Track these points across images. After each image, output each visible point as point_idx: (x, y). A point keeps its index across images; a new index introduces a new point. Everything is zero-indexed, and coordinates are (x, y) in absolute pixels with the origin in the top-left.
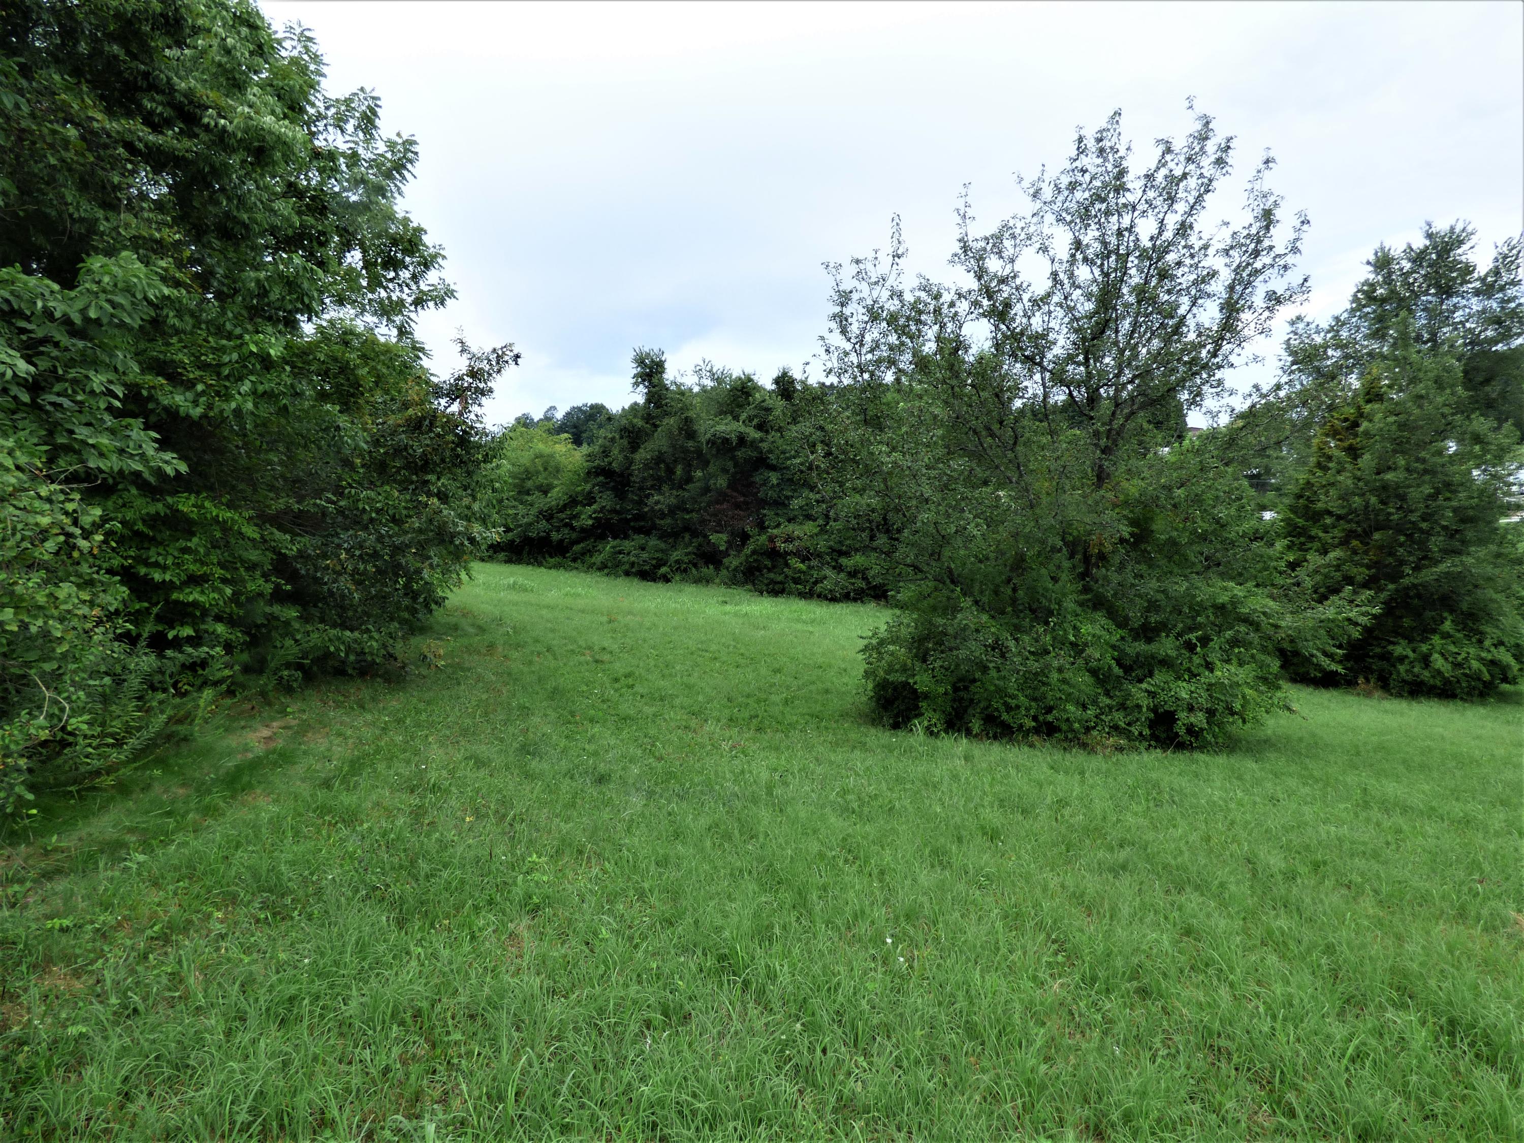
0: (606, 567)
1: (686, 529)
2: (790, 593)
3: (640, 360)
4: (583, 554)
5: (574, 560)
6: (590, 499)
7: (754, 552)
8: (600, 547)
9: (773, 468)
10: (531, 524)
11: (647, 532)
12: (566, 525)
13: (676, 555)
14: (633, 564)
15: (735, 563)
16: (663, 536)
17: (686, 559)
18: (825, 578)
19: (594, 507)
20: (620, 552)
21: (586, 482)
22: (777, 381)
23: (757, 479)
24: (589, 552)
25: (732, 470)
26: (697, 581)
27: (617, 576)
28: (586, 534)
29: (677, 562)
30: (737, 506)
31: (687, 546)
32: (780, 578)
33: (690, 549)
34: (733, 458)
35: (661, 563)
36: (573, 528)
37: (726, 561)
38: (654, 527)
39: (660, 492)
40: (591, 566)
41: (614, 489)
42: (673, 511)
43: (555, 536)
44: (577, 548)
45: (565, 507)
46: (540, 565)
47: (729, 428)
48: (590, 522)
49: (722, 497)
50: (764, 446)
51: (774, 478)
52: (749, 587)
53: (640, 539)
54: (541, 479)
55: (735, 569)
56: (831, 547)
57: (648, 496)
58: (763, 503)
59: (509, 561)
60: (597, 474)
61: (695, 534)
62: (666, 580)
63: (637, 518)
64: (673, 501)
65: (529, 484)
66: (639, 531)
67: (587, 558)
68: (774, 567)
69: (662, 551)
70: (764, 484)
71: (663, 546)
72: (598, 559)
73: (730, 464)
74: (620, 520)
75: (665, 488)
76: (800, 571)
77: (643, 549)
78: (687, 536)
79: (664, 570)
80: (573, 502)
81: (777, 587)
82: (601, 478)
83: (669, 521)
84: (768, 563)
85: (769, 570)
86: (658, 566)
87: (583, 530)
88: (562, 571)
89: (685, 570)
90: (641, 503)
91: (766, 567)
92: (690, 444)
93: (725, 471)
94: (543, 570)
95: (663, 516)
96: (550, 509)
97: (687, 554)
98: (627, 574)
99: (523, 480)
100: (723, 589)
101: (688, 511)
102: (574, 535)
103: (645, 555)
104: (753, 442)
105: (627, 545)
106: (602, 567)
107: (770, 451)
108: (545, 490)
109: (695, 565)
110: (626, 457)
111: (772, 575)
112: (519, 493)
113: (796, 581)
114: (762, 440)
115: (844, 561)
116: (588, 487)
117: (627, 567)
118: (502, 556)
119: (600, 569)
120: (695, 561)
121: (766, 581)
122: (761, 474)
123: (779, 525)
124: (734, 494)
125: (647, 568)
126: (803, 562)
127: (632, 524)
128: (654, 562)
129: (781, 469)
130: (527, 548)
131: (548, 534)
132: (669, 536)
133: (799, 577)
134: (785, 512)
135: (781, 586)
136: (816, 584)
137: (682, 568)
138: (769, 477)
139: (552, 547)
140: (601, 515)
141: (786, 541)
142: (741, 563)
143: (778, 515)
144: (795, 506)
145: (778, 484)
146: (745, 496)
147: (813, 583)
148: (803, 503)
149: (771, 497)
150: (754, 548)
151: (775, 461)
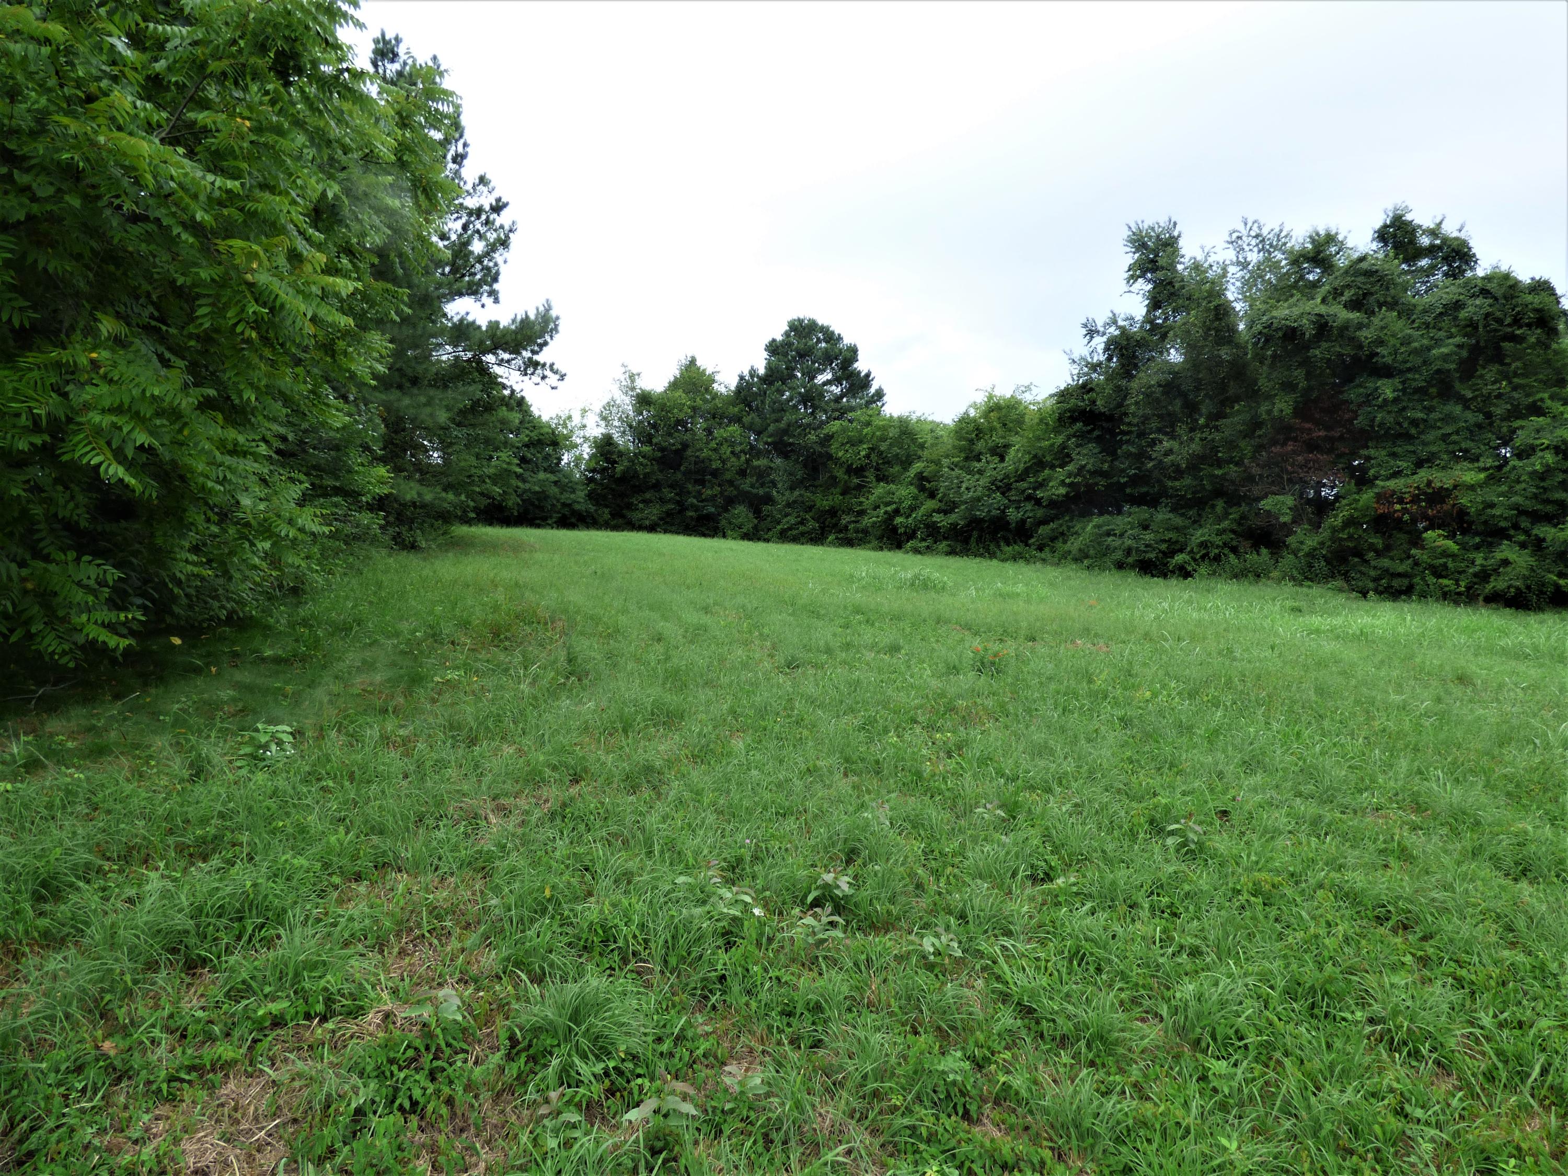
0: (1087, 556)
1: (1218, 493)
2: (1423, 596)
3: (1139, 242)
4: (1053, 539)
5: (1040, 549)
6: (1063, 457)
7: (1350, 522)
8: (1078, 527)
9: (1386, 372)
10: (979, 499)
11: (1152, 501)
12: (1029, 498)
13: (1199, 535)
14: (1128, 552)
15: (1311, 542)
16: (1180, 505)
17: (1218, 541)
18: (1506, 562)
19: (1068, 468)
20: (1108, 534)
21: (1057, 432)
22: (1382, 235)
23: (1352, 394)
24: (1062, 536)
25: (1303, 384)
26: (1238, 575)
27: (1102, 569)
28: (1058, 507)
29: (1203, 545)
30: (1312, 446)
31: (1219, 520)
32: (1402, 568)
33: (1225, 524)
34: (1306, 363)
35: (1175, 548)
36: (1038, 502)
37: (1290, 540)
38: (1164, 493)
39: (1173, 436)
40: (1065, 556)
41: (1098, 440)
42: (1195, 463)
43: (1013, 515)
44: (1043, 530)
45: (1027, 471)
46: (992, 556)
47: (1296, 311)
48: (1062, 491)
49: (1284, 431)
50: (1366, 335)
51: (1388, 389)
52: (1339, 583)
53: (1143, 513)
54: (997, 439)
55: (1311, 554)
56: (1516, 507)
57: (1153, 443)
58: (1365, 437)
59: (952, 552)
60: (1073, 420)
61: (1233, 500)
62: (1184, 573)
63: (1135, 481)
64: (1195, 447)
65: (980, 446)
66: (1139, 501)
67: (1059, 544)
68: (1388, 548)
69: (1177, 529)
70: (1367, 403)
71: (1178, 521)
72: (1074, 545)
73: (1299, 374)
74: (1109, 486)
75: (1181, 430)
76: (1445, 554)
77: (1146, 527)
78: (1220, 504)
79: (1180, 558)
80: (1039, 463)
81: (1396, 583)
82: (1079, 425)
83: (1188, 481)
84: (1378, 541)
85: (1379, 554)
86: (1172, 553)
87: (1052, 504)
88: (1021, 563)
89: (1217, 559)
90: (1141, 456)
91: (1372, 547)
92: (1225, 353)
93: (1288, 386)
94: (995, 562)
95: (1179, 473)
96: (1007, 476)
97: (1220, 533)
98: (1120, 566)
99: (971, 442)
100: (1289, 588)
101: (1219, 463)
102: (1040, 513)
103: (1149, 537)
104: (1345, 327)
105: (1119, 522)
106: (1080, 557)
107: (1380, 342)
108: (1000, 452)
109: (1234, 550)
110: (1118, 389)
111: (1385, 563)
112: (967, 459)
113: (1439, 572)
114: (1360, 326)
115: (1547, 532)
116: (1060, 439)
117: (1118, 555)
118: (943, 545)
119: (1076, 560)
120: (1234, 543)
121: (1373, 573)
122: (1360, 386)
123: (1397, 474)
124: (1307, 425)
125: (1152, 555)
126: (1451, 536)
127: (1128, 491)
128: (1164, 547)
129: (1401, 372)
130: (975, 534)
131: (1003, 512)
132: (1189, 505)
133: (1445, 566)
134: (1411, 448)
135: (1406, 582)
136: (1484, 576)
137: (1212, 555)
138: (1377, 389)
139: (1009, 530)
140: (1079, 479)
141: (1415, 499)
142: (1322, 543)
143: (1394, 455)
144: (1431, 436)
145: (1396, 400)
146: (1328, 428)
147: (1475, 575)
148: (1448, 430)
149: (1381, 425)
150: (1352, 516)
151: (1389, 360)
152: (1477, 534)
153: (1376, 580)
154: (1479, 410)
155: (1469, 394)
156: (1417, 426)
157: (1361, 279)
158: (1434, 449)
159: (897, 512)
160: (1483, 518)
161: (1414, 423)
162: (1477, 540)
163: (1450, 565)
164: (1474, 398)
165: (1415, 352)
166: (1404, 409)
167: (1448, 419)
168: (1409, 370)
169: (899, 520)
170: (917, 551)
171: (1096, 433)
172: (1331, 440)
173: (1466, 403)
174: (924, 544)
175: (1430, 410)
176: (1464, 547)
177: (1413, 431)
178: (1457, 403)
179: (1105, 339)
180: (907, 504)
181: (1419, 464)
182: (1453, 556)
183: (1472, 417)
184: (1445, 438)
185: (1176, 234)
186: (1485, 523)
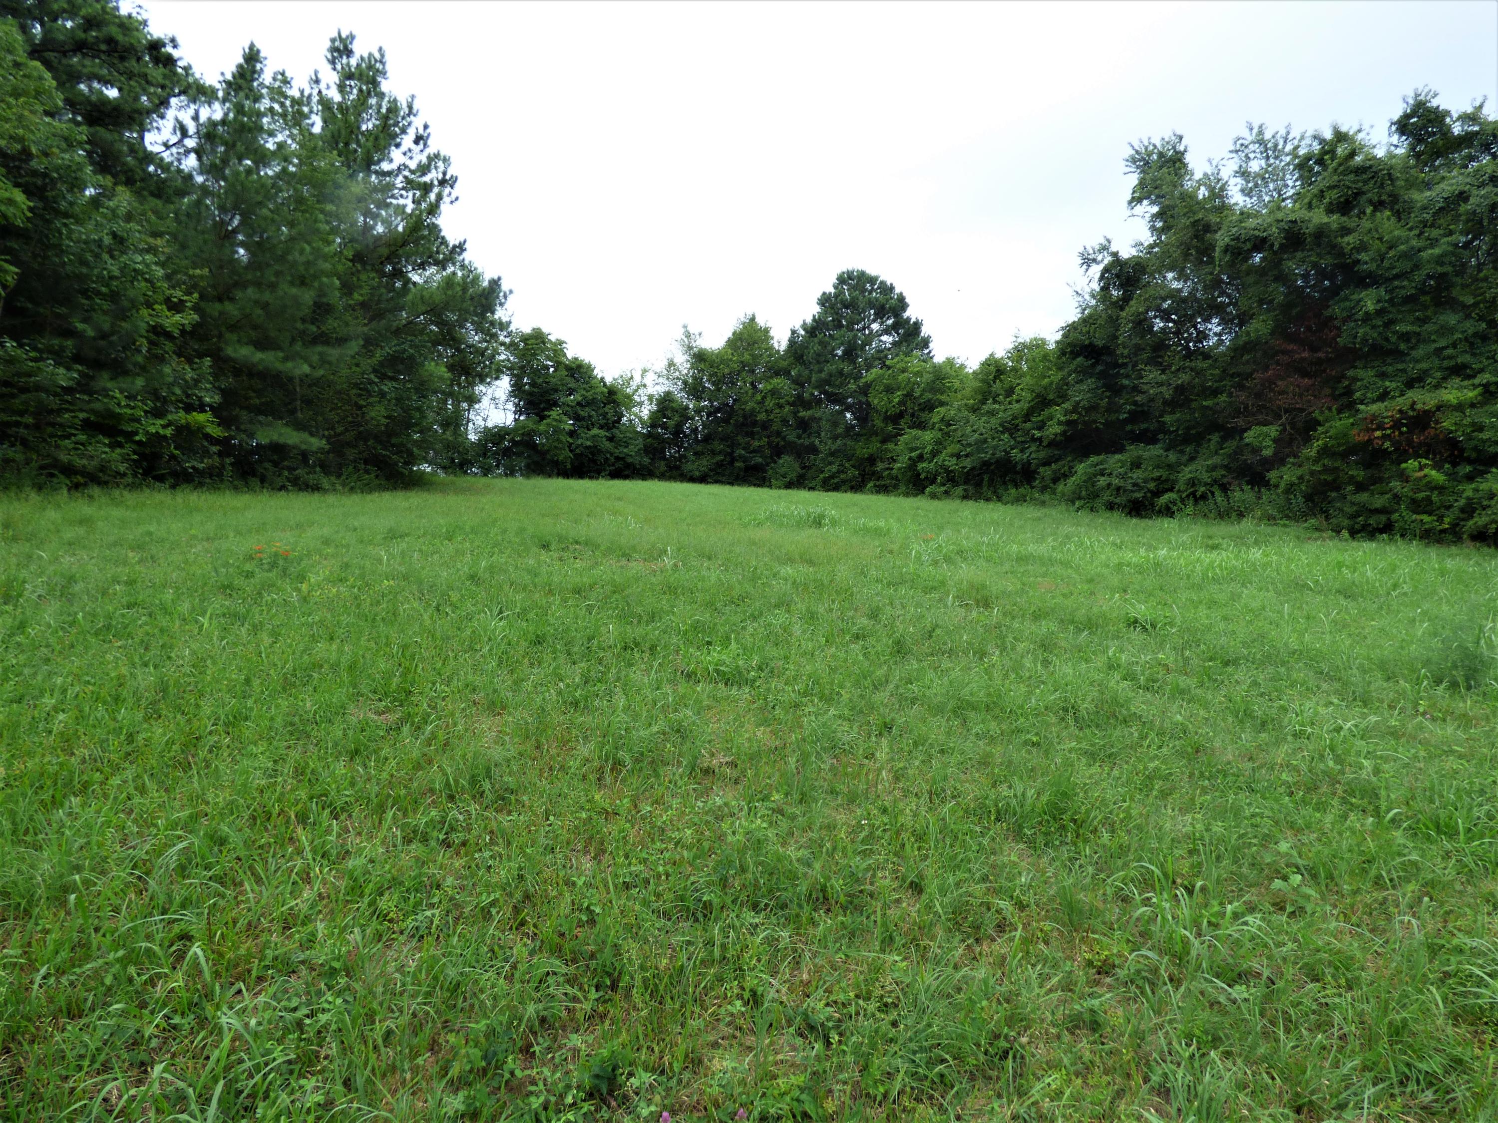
0: (1079, 497)
1: (1215, 427)
3: (1141, 161)
4: (1055, 480)
5: (1044, 489)
6: (1062, 395)
7: (1324, 451)
8: (1077, 467)
9: (1365, 281)
10: (984, 441)
11: (1149, 438)
12: (1033, 439)
13: (1186, 473)
14: (1118, 491)
15: (1291, 477)
16: (1173, 442)
17: (1206, 477)
19: (1066, 405)
20: (1101, 473)
21: (1058, 368)
23: (1336, 310)
24: (1062, 476)
25: (1280, 300)
28: (1056, 449)
29: (1190, 482)
30: (1295, 370)
31: (1212, 455)
32: (1379, 502)
33: (1218, 459)
35: (1164, 486)
36: (1041, 443)
37: (1273, 475)
38: (1162, 428)
40: (1062, 497)
41: (1097, 374)
43: (1019, 456)
44: (1047, 472)
45: (1031, 411)
46: (999, 499)
48: (1060, 430)
50: (1348, 241)
51: (1370, 301)
53: (1134, 451)
54: (1013, 380)
55: (1290, 489)
58: (1350, 356)
59: (966, 497)
60: (1075, 354)
61: (1231, 433)
62: (1168, 512)
63: (1135, 416)
64: (1184, 378)
65: (997, 387)
66: (1137, 437)
67: (1059, 485)
68: (1369, 481)
69: (1170, 467)
70: (1349, 318)
71: (1171, 458)
72: (1071, 486)
73: (1274, 290)
74: (1107, 424)
76: (1430, 486)
77: (1137, 465)
78: (1214, 438)
79: (1167, 497)
80: (1042, 402)
81: (1373, 520)
82: (1080, 360)
83: (1180, 415)
84: (1360, 474)
85: (1361, 487)
86: (1157, 493)
87: (1052, 443)
89: (1204, 497)
90: (1135, 390)
91: (1351, 480)
95: (1169, 407)
96: (1015, 418)
97: (1213, 468)
98: (1111, 507)
99: (989, 383)
101: (1210, 394)
102: (1042, 454)
103: (1137, 475)
104: (1320, 233)
105: (1114, 462)
106: (1073, 498)
107: (1362, 247)
109: (1224, 488)
110: (1111, 319)
111: (1363, 497)
113: (1417, 506)
114: (1345, 231)
116: (1060, 376)
117: (1106, 496)
118: (959, 490)
119: (1069, 501)
120: (1225, 480)
121: (1349, 509)
122: (1346, 299)
123: (1384, 396)
124: (1291, 347)
125: (1139, 495)
126: (1437, 466)
127: (1129, 428)
128: (1152, 485)
129: (1389, 280)
130: (986, 478)
131: (1007, 453)
132: (1187, 439)
133: (1428, 499)
134: (1400, 366)
135: (1383, 518)
136: (1469, 510)
137: (1199, 494)
138: (1360, 300)
139: (1017, 473)
140: (1075, 417)
141: (1397, 425)
142: (1301, 478)
143: (1383, 376)
144: (1419, 352)
145: (1379, 313)
146: (1314, 349)
147: (1462, 510)
148: (1442, 343)
149: (1365, 341)
150: (1326, 444)
151: (1373, 267)
152: (1470, 461)
153: (1353, 517)
154: (1481, 318)
155: (1470, 300)
156: (1408, 340)
157: (1352, 177)
158: (1424, 365)
159: (921, 458)
160: (1473, 443)
161: (1405, 337)
162: (1468, 469)
163: (1435, 498)
164: (1476, 305)
165: (1404, 256)
166: (1392, 322)
167: (1445, 331)
168: (1397, 277)
169: (921, 466)
170: (934, 496)
171: (1100, 368)
172: (1320, 362)
173: (1466, 311)
174: (943, 489)
175: (1424, 321)
176: (1452, 476)
177: (1403, 346)
178: (1455, 311)
179: (1101, 267)
180: (929, 448)
181: (1410, 384)
182: (1441, 489)
183: (1470, 326)
184: (1438, 351)
185: (1182, 148)
186: (1475, 448)
